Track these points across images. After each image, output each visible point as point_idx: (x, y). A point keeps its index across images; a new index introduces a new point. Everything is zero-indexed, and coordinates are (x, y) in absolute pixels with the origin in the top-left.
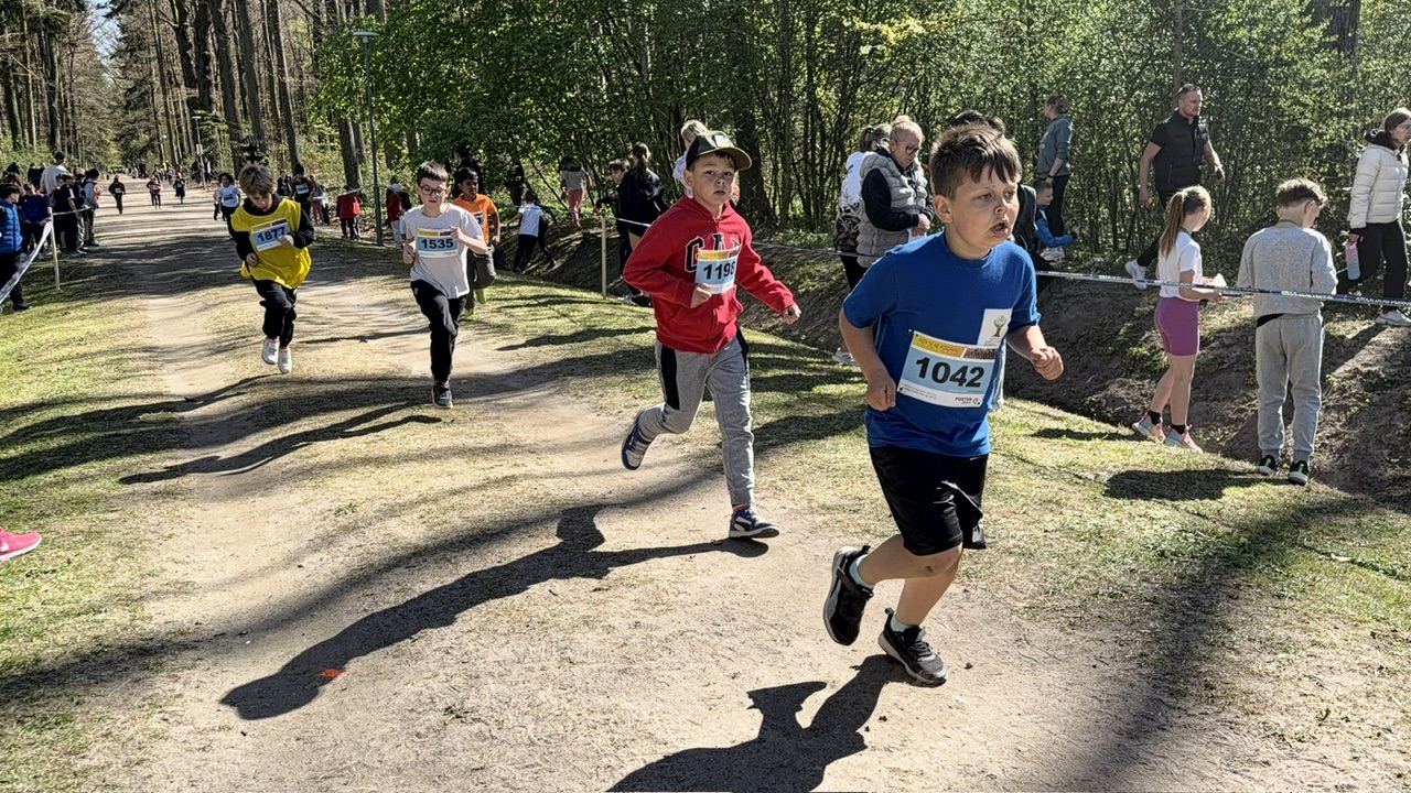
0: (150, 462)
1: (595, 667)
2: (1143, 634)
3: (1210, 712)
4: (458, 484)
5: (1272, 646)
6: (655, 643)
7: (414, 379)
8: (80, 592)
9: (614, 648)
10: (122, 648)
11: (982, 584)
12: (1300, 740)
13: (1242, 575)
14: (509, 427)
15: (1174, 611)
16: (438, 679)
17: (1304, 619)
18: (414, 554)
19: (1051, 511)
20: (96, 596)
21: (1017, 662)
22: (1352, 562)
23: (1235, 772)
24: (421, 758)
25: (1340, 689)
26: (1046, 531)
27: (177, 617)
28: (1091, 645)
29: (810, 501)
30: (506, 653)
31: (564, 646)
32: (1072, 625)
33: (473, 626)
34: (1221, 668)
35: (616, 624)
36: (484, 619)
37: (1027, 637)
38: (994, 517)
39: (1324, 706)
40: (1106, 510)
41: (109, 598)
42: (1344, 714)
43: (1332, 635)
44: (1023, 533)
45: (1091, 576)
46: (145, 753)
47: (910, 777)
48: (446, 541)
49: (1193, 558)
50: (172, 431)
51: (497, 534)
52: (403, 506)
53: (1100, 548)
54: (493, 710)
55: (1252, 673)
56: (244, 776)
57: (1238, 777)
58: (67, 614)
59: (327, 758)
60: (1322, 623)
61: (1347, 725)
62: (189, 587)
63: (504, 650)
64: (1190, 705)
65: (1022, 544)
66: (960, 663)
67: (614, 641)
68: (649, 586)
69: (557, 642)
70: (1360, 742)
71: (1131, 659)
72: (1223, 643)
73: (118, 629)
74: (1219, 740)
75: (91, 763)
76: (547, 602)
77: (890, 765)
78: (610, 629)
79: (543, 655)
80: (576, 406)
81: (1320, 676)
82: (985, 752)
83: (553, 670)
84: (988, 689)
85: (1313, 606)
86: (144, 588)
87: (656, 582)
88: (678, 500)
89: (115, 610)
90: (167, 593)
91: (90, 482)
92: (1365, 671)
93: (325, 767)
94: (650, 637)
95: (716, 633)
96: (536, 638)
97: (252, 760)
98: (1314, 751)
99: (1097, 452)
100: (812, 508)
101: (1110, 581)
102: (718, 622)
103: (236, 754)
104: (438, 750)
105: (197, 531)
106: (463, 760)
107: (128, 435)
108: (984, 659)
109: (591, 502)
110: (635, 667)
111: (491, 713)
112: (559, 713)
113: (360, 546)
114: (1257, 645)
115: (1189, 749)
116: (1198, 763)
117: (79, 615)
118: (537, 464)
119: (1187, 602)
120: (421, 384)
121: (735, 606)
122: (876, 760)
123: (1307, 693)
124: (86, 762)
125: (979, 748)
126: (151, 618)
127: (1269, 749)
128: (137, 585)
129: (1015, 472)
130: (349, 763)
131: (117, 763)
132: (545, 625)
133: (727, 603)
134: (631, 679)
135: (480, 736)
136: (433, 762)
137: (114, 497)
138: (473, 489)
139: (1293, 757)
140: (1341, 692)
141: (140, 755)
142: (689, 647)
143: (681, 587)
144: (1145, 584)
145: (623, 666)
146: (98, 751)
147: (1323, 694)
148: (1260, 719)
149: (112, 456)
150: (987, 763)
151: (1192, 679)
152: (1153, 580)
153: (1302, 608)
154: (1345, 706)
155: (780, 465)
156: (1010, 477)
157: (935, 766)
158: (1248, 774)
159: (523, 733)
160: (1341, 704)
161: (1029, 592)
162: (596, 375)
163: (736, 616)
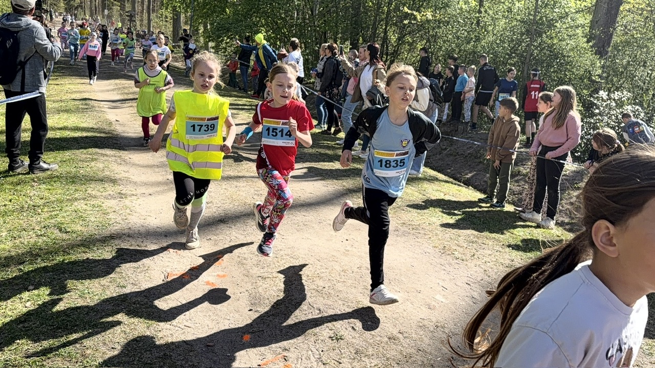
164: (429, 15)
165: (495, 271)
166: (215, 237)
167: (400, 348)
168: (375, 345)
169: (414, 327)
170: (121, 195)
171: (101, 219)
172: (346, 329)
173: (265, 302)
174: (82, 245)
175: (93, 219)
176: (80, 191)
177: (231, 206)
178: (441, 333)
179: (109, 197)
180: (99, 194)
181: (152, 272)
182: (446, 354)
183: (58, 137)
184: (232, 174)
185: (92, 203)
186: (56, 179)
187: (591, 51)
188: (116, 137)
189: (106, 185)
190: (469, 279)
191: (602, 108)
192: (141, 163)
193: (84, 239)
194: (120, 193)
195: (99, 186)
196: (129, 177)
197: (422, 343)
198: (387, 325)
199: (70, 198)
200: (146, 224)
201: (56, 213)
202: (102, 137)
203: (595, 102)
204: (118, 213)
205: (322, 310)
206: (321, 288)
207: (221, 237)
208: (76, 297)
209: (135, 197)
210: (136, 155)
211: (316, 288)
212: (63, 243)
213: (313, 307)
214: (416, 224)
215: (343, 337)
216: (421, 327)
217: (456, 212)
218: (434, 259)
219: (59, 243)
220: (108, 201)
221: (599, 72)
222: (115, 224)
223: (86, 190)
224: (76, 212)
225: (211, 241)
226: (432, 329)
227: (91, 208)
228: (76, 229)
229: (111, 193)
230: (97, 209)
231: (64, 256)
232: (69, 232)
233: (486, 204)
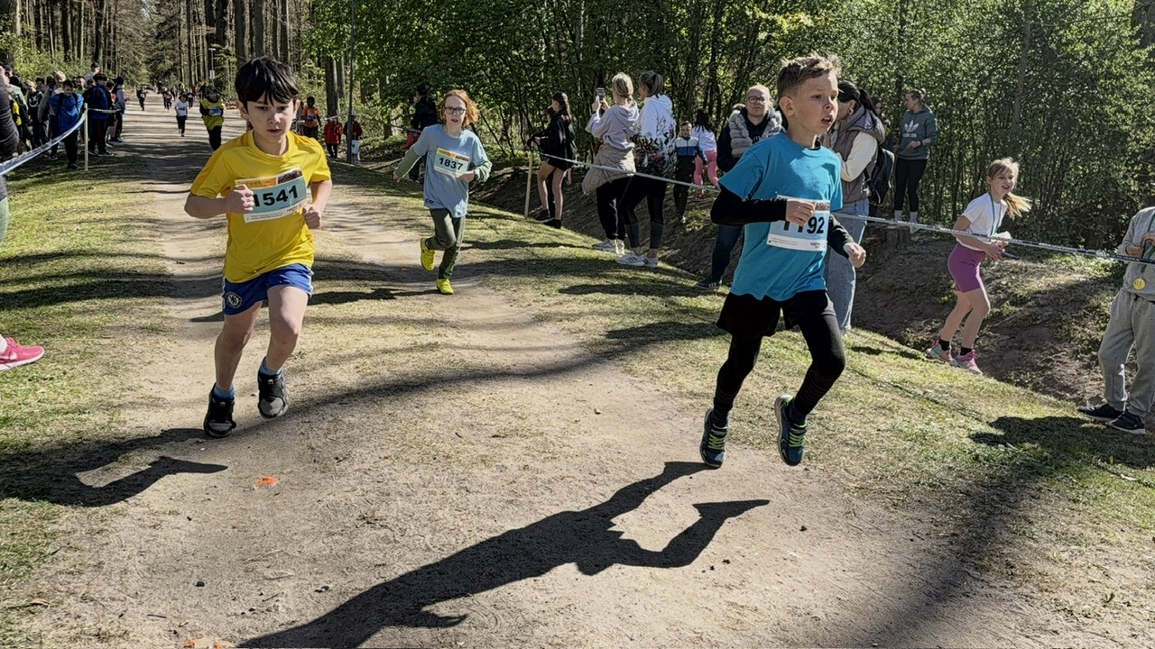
0: (141, 304)
1: (487, 496)
2: (956, 518)
3: (1009, 586)
4: (390, 345)
5: (1064, 538)
6: (539, 483)
7: (364, 264)
8: (70, 396)
9: (504, 484)
10: (98, 442)
11: (821, 466)
12: (1086, 616)
13: (1044, 481)
14: (437, 307)
15: (984, 503)
16: (356, 493)
17: (1095, 521)
18: (347, 395)
19: (885, 415)
20: (84, 401)
21: (845, 530)
22: (1139, 482)
23: (1027, 637)
24: (334, 552)
25: (1123, 580)
26: (879, 430)
27: (146, 423)
28: (911, 523)
29: (680, 387)
30: (414, 478)
31: (463, 478)
32: (894, 505)
33: (390, 454)
34: (1021, 553)
35: (508, 465)
36: (399, 449)
37: (856, 512)
38: (835, 414)
39: (1108, 592)
40: (931, 420)
41: (93, 403)
42: (1126, 600)
43: (1119, 537)
44: (859, 430)
45: (914, 469)
46: (106, 525)
47: (746, 612)
48: (375, 387)
49: (1002, 464)
50: (162, 283)
51: (417, 386)
52: (343, 358)
53: (924, 448)
54: (398, 520)
55: (1048, 558)
56: (185, 552)
57: (1029, 641)
58: (57, 412)
59: (256, 545)
60: (1111, 525)
61: (1128, 608)
62: (160, 402)
63: (413, 476)
64: (992, 579)
65: (857, 438)
66: (796, 526)
67: (505, 478)
68: (539, 438)
69: (457, 474)
70: (1139, 623)
71: (944, 537)
72: (1024, 532)
73: (97, 428)
74: (1015, 609)
75: (61, 529)
76: (453, 441)
77: (729, 600)
78: (503, 468)
79: (445, 483)
80: (493, 297)
81: (1107, 567)
82: (812, 598)
83: (452, 493)
84: (818, 549)
85: (1104, 511)
86: (123, 399)
87: (545, 436)
88: (570, 377)
89: (97, 412)
90: (141, 404)
91: (90, 315)
92: (1146, 567)
93: (253, 552)
94: (536, 478)
95: (591, 481)
96: (441, 469)
97: (193, 541)
98: (1098, 627)
99: (926, 374)
100: (681, 393)
101: (931, 475)
102: (594, 472)
103: (180, 534)
104: (349, 547)
105: (173, 361)
106: (369, 557)
107: (127, 283)
108: (817, 525)
109: (498, 370)
110: (521, 500)
111: (396, 523)
112: (453, 527)
113: (304, 385)
114: (1053, 538)
115: (988, 614)
116: (993, 626)
117: (67, 413)
118: (457, 336)
119: (995, 497)
120: (368, 268)
121: (610, 462)
122: (717, 594)
123: (1095, 580)
124: (56, 526)
125: (807, 594)
126: (125, 422)
127: (1059, 622)
128: (118, 395)
129: (856, 383)
130: (273, 551)
131: (81, 531)
132: (449, 460)
133: (603, 458)
134: (516, 509)
135: (386, 539)
136: (344, 556)
137: (108, 328)
138: (401, 350)
139: (1079, 629)
140: (1124, 582)
141: (101, 525)
142: (567, 489)
143: (566, 441)
144: (961, 480)
145: (511, 498)
146: (67, 519)
147: (1108, 582)
148: (1052, 596)
149: (111, 296)
150: (813, 608)
151: (995, 559)
152: (967, 477)
153: (1094, 511)
154: (1127, 593)
155: (658, 357)
156: (851, 386)
157: (768, 605)
158: (1039, 639)
159: (421, 541)
160: (1124, 592)
161: (861, 476)
162: (513, 275)
163: (609, 469)
164: (806, 20)
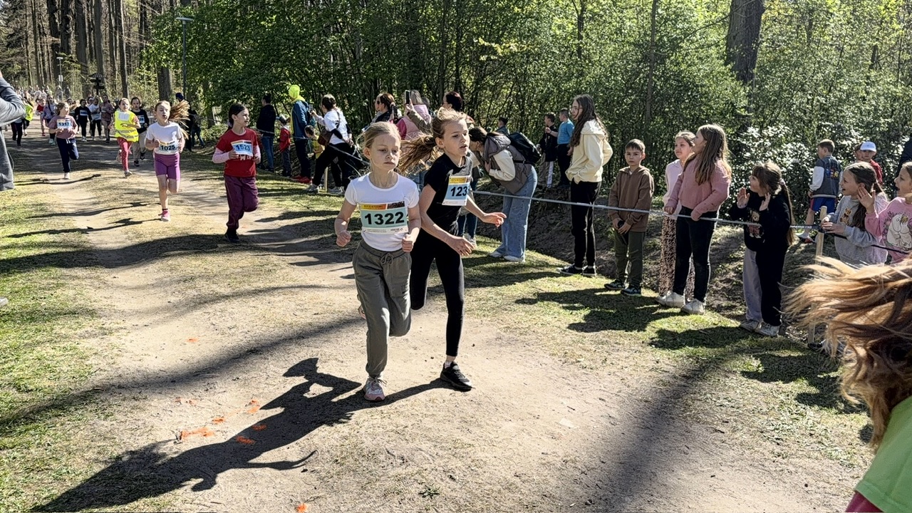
21: (494, 345)
164: (513, 47)
165: (636, 378)
166: (244, 375)
167: (519, 496)
168: (484, 496)
169: (534, 464)
170: (105, 332)
171: (78, 367)
172: (442, 479)
173: (325, 457)
174: (52, 406)
175: (65, 368)
176: (44, 331)
177: (264, 328)
178: (572, 469)
179: (87, 335)
180: (71, 332)
181: (158, 432)
182: (581, 497)
183: (5, 258)
184: (261, 285)
185: (63, 346)
186: (6, 318)
187: (732, 76)
188: (90, 251)
189: (81, 319)
190: (602, 392)
191: (753, 150)
192: (129, 284)
193: (55, 398)
194: (101, 328)
195: (72, 322)
196: (113, 304)
197: (547, 486)
198: (497, 468)
199: (30, 341)
200: (143, 368)
201: (10, 366)
202: (69, 252)
203: (744, 142)
204: (101, 356)
205: (406, 458)
206: (401, 428)
207: (253, 374)
208: (50, 481)
209: (123, 330)
210: (122, 273)
211: (394, 428)
212: (24, 407)
213: (393, 455)
214: (524, 326)
215: (438, 492)
216: (544, 464)
217: (576, 305)
218: (553, 371)
219: (18, 408)
220: (85, 340)
221: (744, 102)
222: (98, 372)
223: (52, 329)
224: (39, 359)
225: (239, 381)
226: (559, 465)
227: (61, 352)
228: (41, 385)
229: (89, 329)
230: (70, 353)
231: (27, 424)
232: (32, 390)
233: (616, 291)
